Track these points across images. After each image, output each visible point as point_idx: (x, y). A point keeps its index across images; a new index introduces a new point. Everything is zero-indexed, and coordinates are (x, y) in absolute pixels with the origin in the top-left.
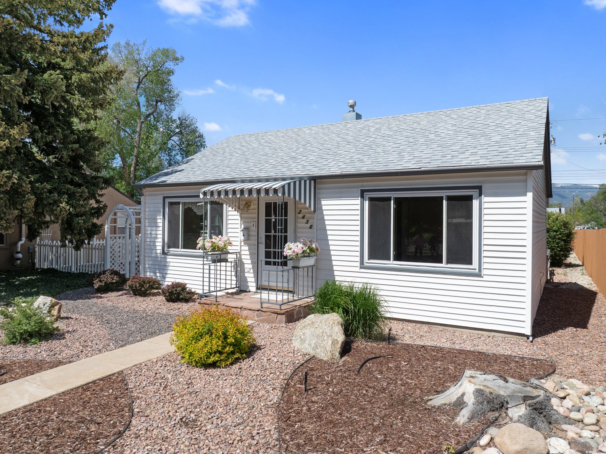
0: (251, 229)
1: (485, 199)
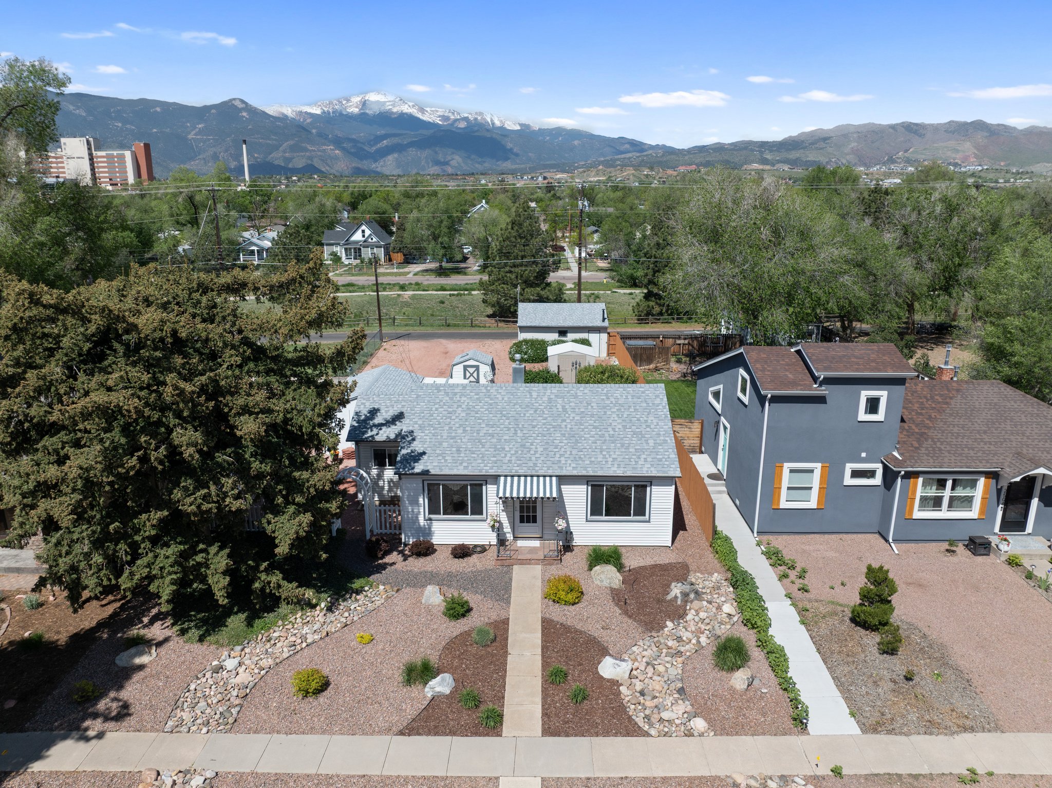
1: (653, 487)
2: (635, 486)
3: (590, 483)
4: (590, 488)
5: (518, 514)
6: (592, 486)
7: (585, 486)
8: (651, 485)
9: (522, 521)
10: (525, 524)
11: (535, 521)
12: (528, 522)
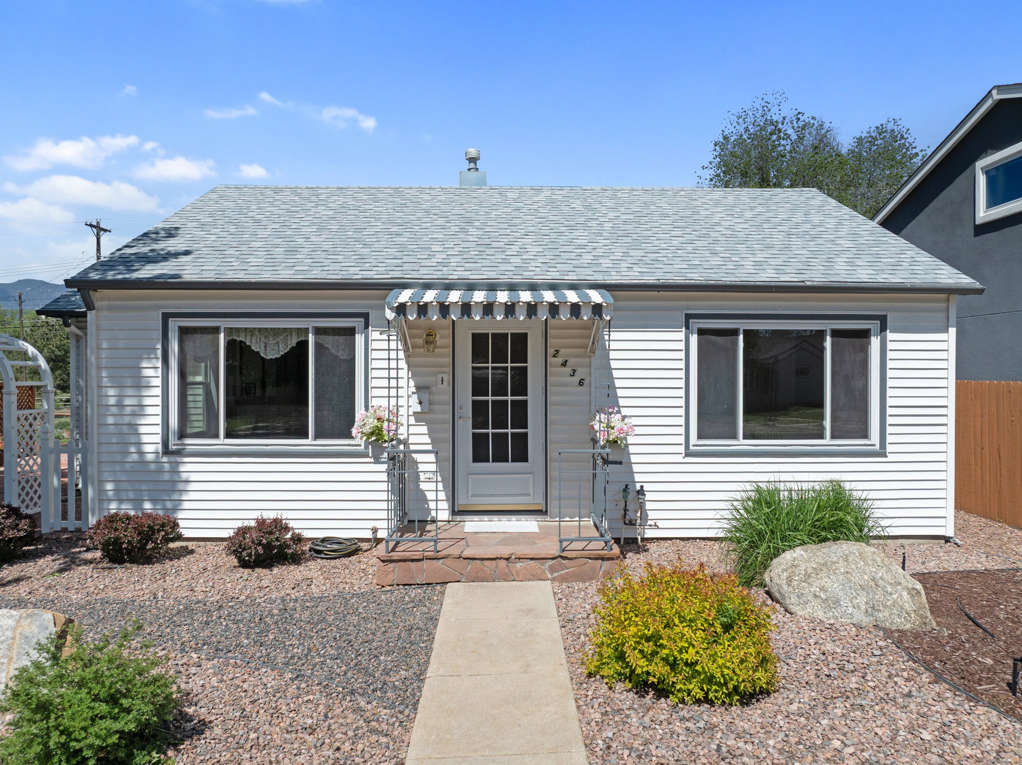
0: (433, 389)
1: (890, 336)
2: (836, 333)
3: (696, 324)
4: (694, 339)
5: (466, 430)
6: (701, 332)
7: (681, 335)
8: (883, 329)
9: (479, 456)
10: (491, 466)
11: (521, 455)
12: (500, 457)
